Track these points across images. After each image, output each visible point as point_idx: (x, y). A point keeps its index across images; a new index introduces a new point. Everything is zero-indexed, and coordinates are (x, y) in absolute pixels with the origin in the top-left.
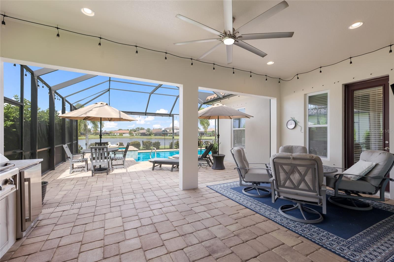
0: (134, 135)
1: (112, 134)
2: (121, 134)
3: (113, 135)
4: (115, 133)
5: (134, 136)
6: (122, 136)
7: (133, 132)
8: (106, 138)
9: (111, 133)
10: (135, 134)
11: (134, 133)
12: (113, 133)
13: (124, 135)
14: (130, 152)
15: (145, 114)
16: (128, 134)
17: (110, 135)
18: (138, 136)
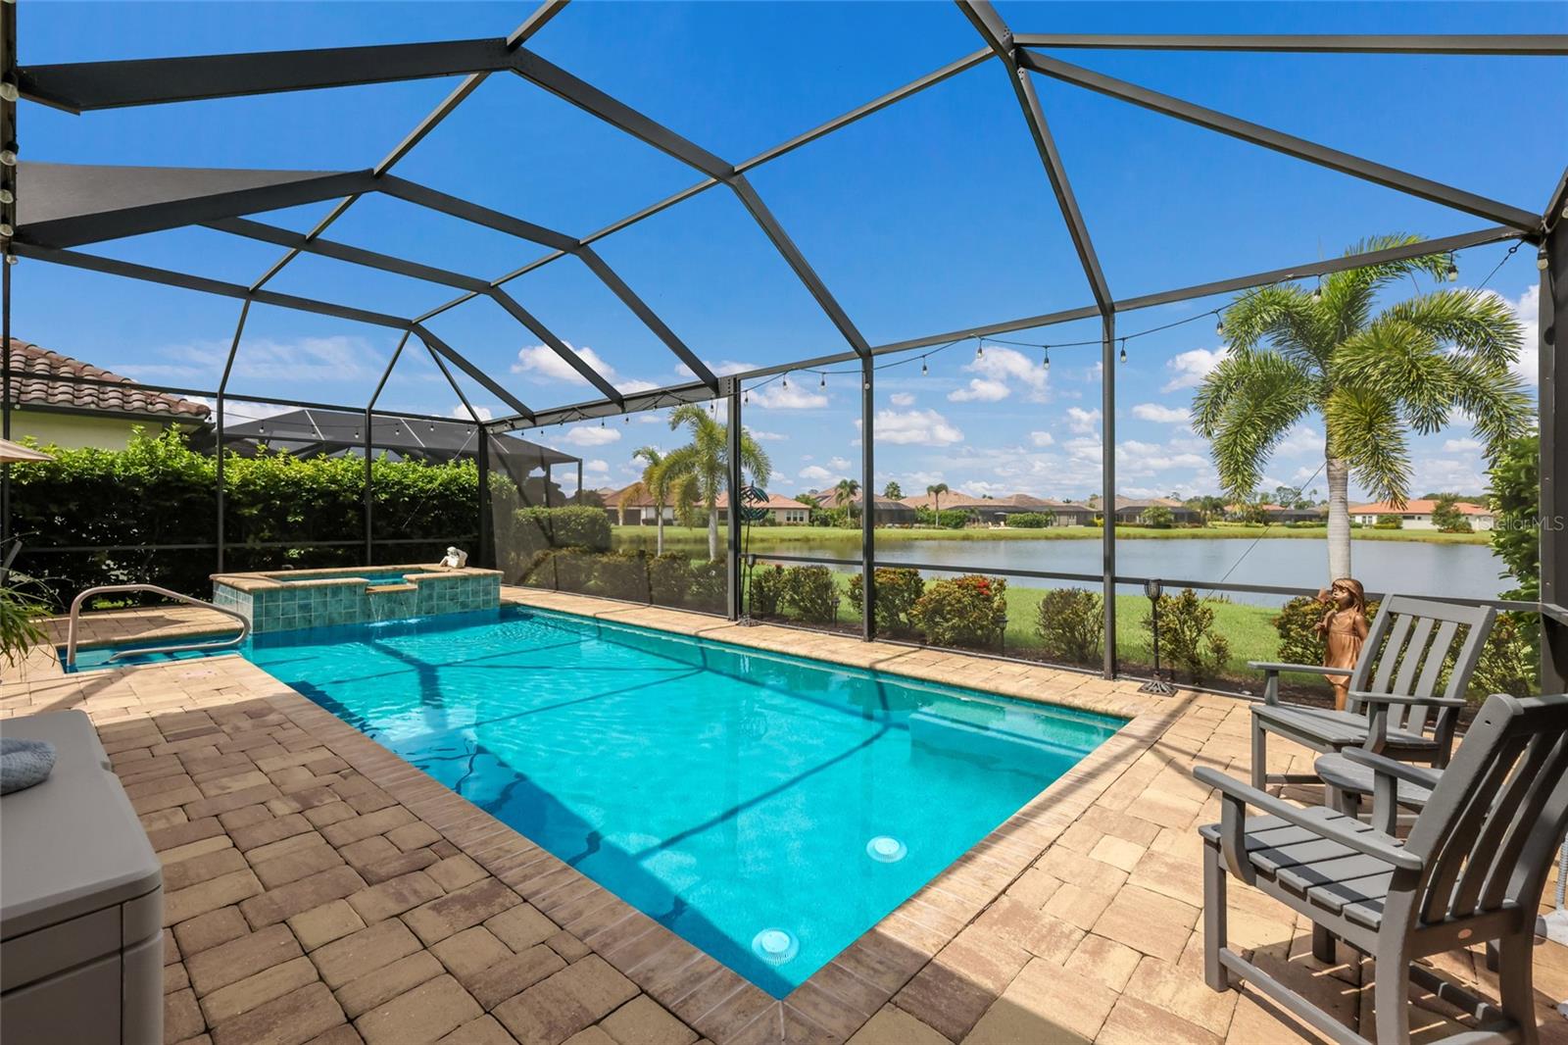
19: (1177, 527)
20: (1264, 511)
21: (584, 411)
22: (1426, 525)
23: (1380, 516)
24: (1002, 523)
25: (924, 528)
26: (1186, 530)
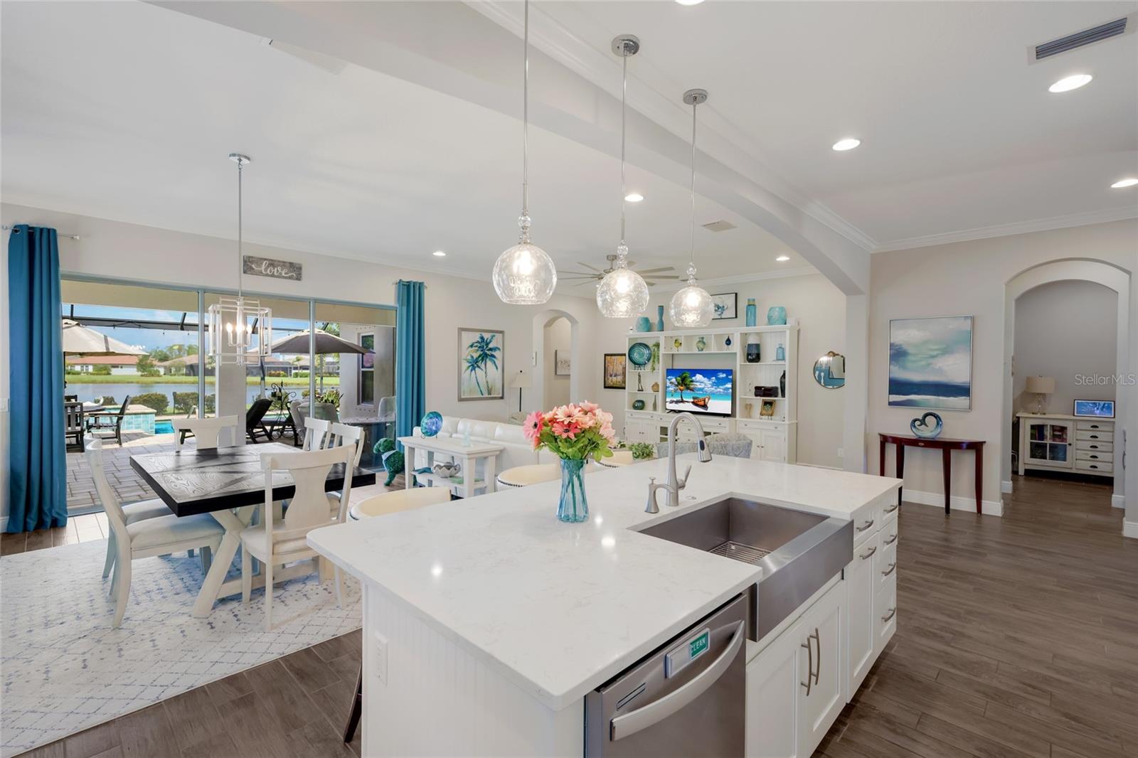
0: (159, 371)
2: (103, 370)
5: (159, 376)
6: (109, 374)
7: (156, 362)
10: (165, 367)
11: (159, 367)
13: (114, 371)
14: (133, 416)
15: (179, 327)
16: (135, 369)
18: (175, 375)
21: (141, 324)
22: (132, 371)
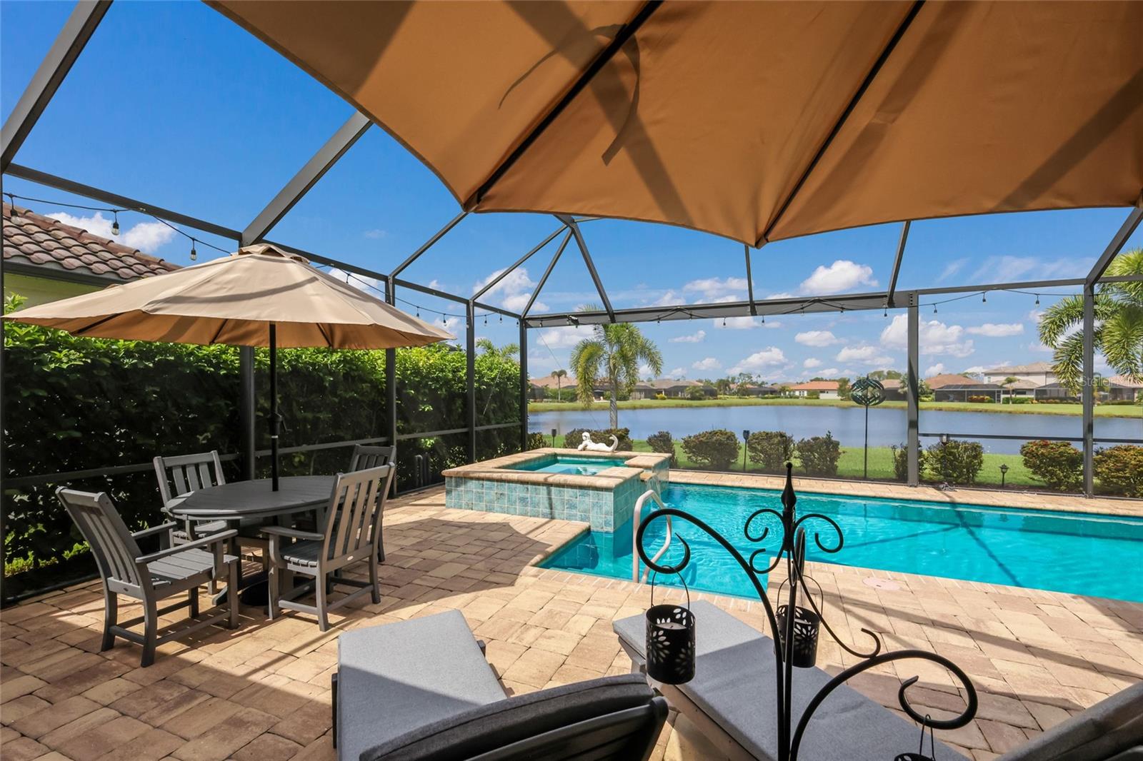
1: (787, 393)
2: (814, 394)
3: (791, 397)
4: (794, 391)
8: (767, 404)
9: (783, 390)
12: (790, 392)
16: (836, 395)
17: (782, 397)
19: (705, 399)
20: (747, 388)
22: (834, 397)
23: (808, 391)
24: (602, 398)
25: (550, 402)
26: (710, 401)
